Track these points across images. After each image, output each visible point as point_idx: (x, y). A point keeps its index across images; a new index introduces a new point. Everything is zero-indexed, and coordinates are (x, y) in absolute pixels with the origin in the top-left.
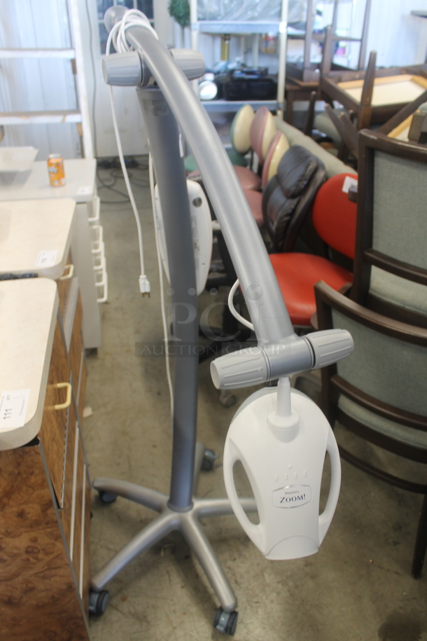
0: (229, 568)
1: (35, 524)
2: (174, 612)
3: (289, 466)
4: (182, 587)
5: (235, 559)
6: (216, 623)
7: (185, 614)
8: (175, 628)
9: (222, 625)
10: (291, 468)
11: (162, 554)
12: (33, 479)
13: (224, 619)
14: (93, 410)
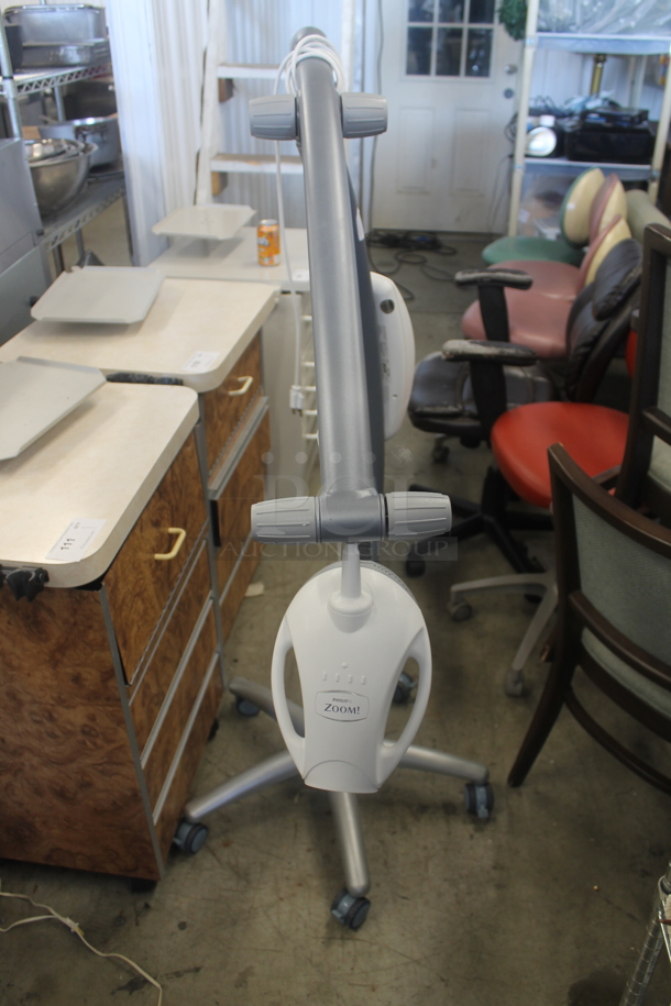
0: (382, 842)
1: (93, 697)
2: (287, 878)
3: (344, 664)
4: (309, 850)
5: (394, 833)
6: (335, 906)
7: (300, 885)
8: (281, 899)
9: (340, 912)
10: (345, 668)
11: (296, 800)
12: (91, 635)
13: (346, 904)
14: (266, 588)
